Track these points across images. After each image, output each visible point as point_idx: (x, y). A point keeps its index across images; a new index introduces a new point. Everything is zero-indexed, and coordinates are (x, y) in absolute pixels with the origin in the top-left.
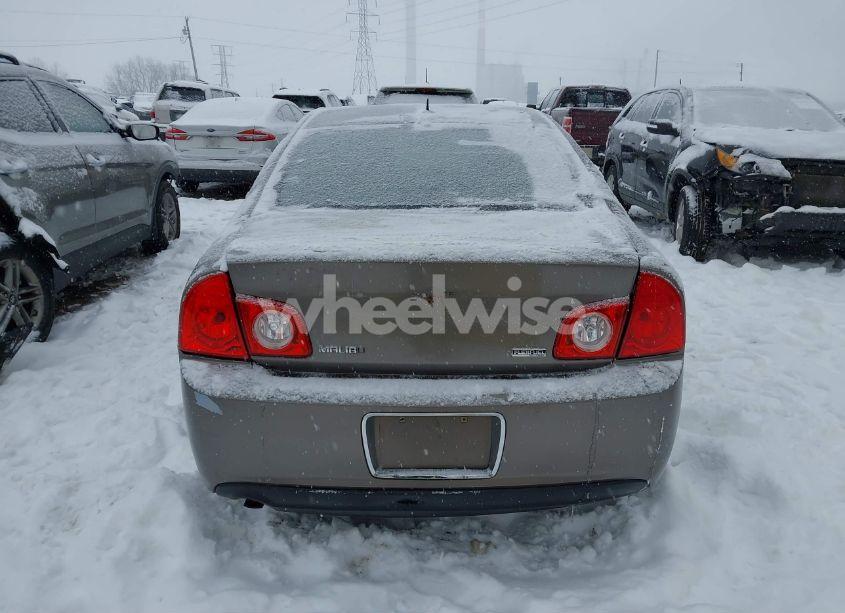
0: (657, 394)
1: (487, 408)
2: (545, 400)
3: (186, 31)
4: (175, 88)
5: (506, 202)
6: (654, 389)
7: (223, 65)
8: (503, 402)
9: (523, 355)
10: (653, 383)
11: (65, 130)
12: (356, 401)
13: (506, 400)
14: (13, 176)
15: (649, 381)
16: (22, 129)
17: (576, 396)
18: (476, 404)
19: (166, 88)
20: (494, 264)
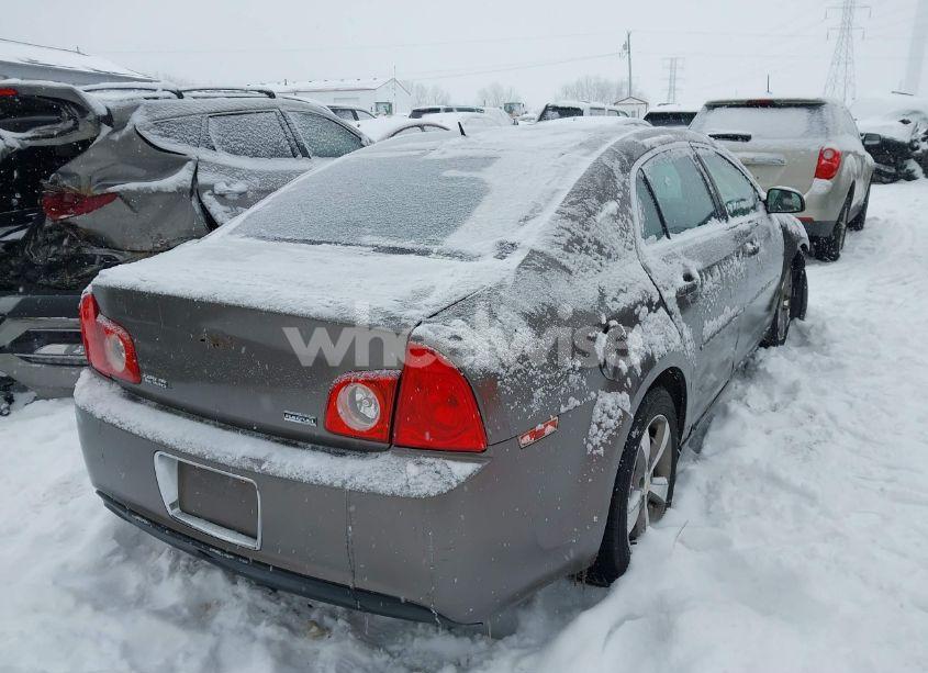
0: (417, 499)
1: (243, 471)
2: (294, 476)
3: (627, 47)
4: (555, 109)
5: (408, 245)
6: (415, 492)
7: (673, 79)
8: (256, 468)
9: (293, 419)
10: (416, 484)
11: (305, 154)
12: (149, 436)
13: (260, 467)
14: (228, 197)
15: (412, 480)
16: (255, 155)
17: (325, 479)
18: (233, 464)
19: (547, 108)
20: (261, 311)
